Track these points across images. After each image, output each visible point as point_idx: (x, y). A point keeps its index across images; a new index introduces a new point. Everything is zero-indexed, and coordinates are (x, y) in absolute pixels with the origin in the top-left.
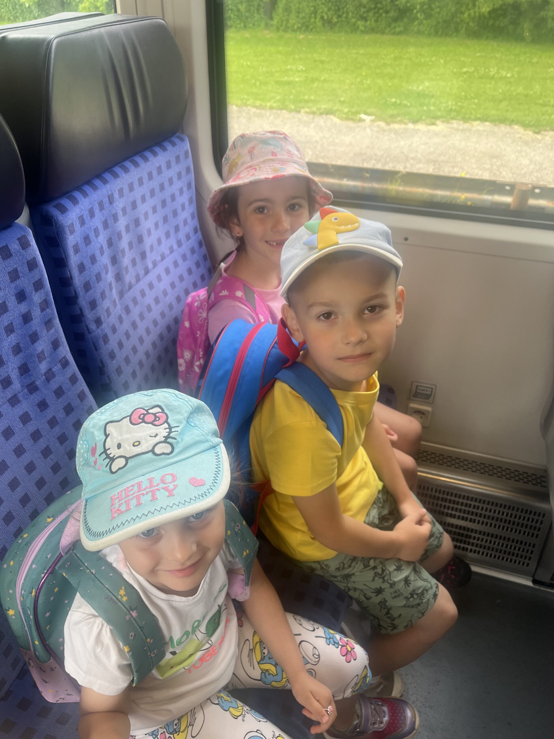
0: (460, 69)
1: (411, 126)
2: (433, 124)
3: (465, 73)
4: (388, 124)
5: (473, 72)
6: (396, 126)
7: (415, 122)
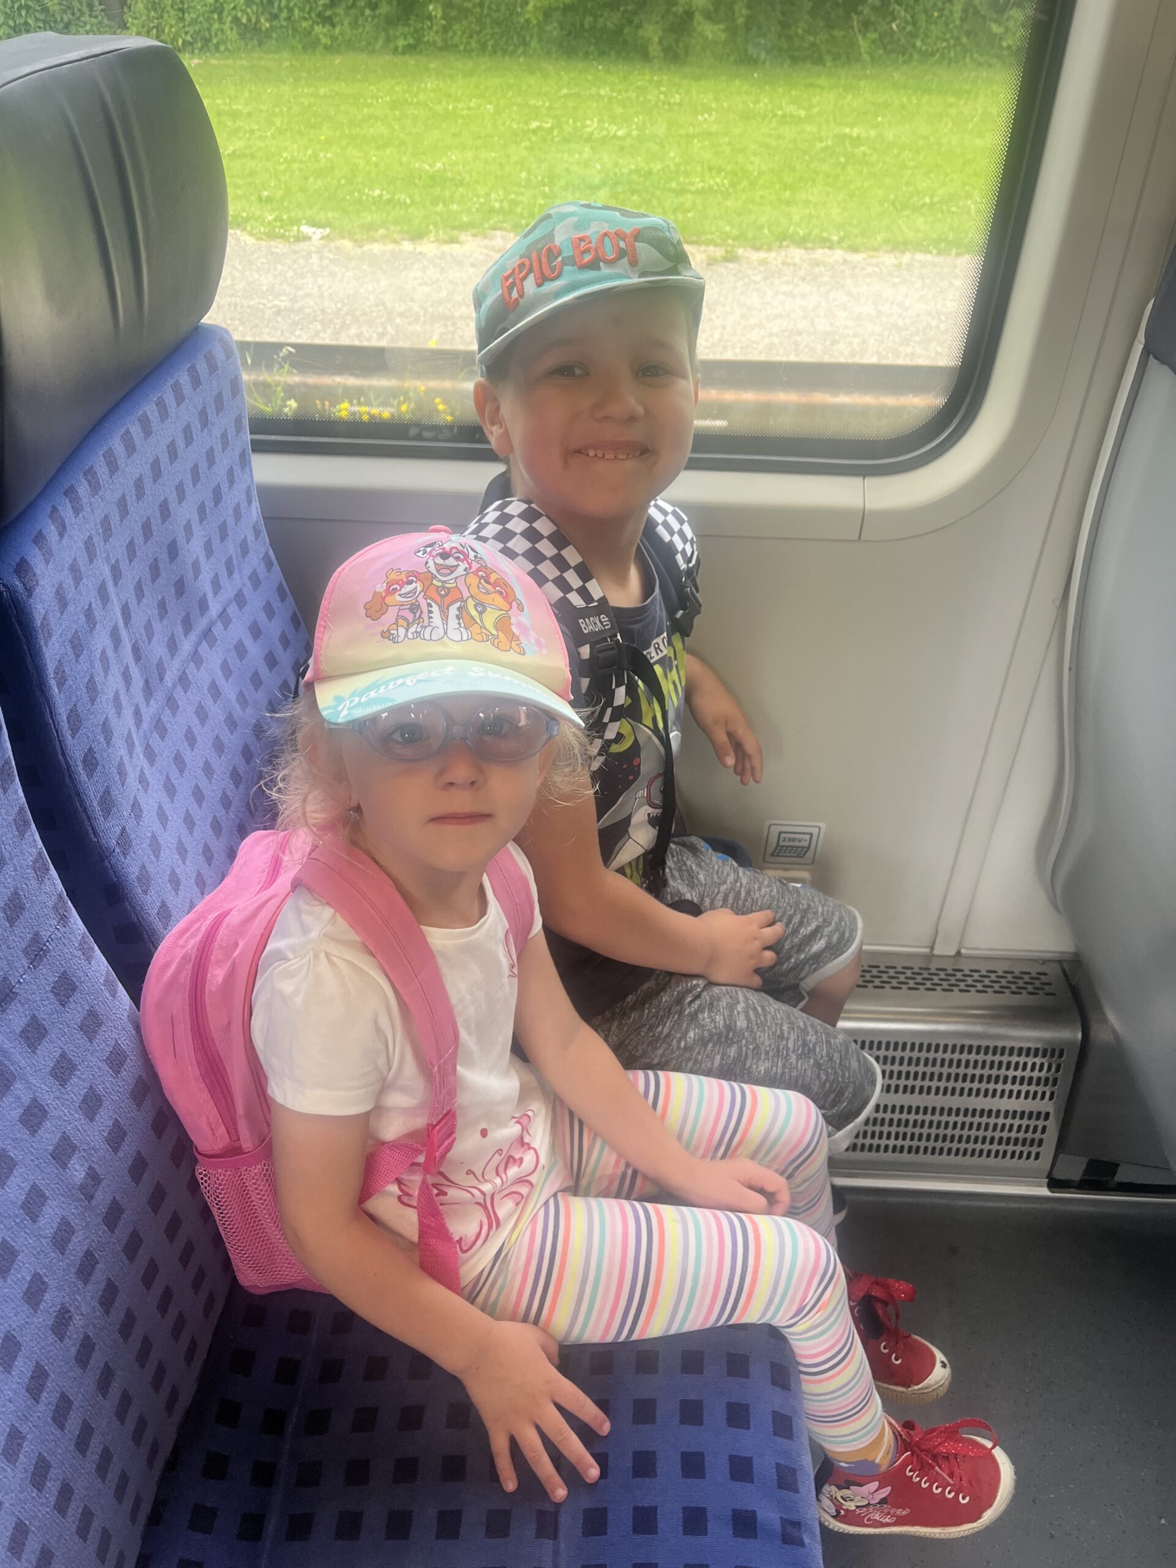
0: (527, 123)
1: (407, 246)
2: (453, 240)
3: (534, 131)
4: (359, 244)
5: (552, 129)
6: (376, 248)
7: (418, 236)
